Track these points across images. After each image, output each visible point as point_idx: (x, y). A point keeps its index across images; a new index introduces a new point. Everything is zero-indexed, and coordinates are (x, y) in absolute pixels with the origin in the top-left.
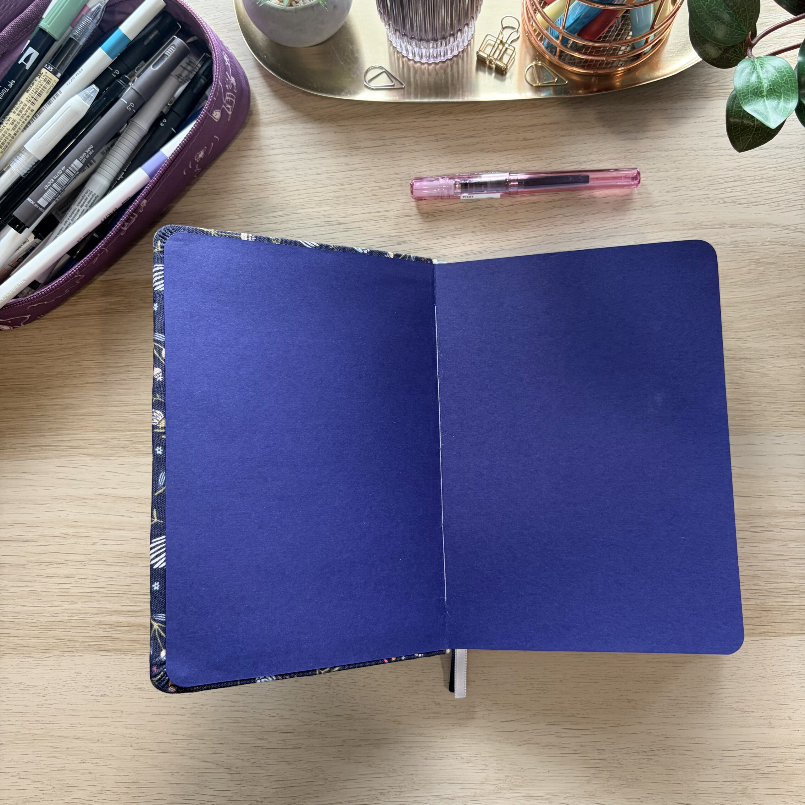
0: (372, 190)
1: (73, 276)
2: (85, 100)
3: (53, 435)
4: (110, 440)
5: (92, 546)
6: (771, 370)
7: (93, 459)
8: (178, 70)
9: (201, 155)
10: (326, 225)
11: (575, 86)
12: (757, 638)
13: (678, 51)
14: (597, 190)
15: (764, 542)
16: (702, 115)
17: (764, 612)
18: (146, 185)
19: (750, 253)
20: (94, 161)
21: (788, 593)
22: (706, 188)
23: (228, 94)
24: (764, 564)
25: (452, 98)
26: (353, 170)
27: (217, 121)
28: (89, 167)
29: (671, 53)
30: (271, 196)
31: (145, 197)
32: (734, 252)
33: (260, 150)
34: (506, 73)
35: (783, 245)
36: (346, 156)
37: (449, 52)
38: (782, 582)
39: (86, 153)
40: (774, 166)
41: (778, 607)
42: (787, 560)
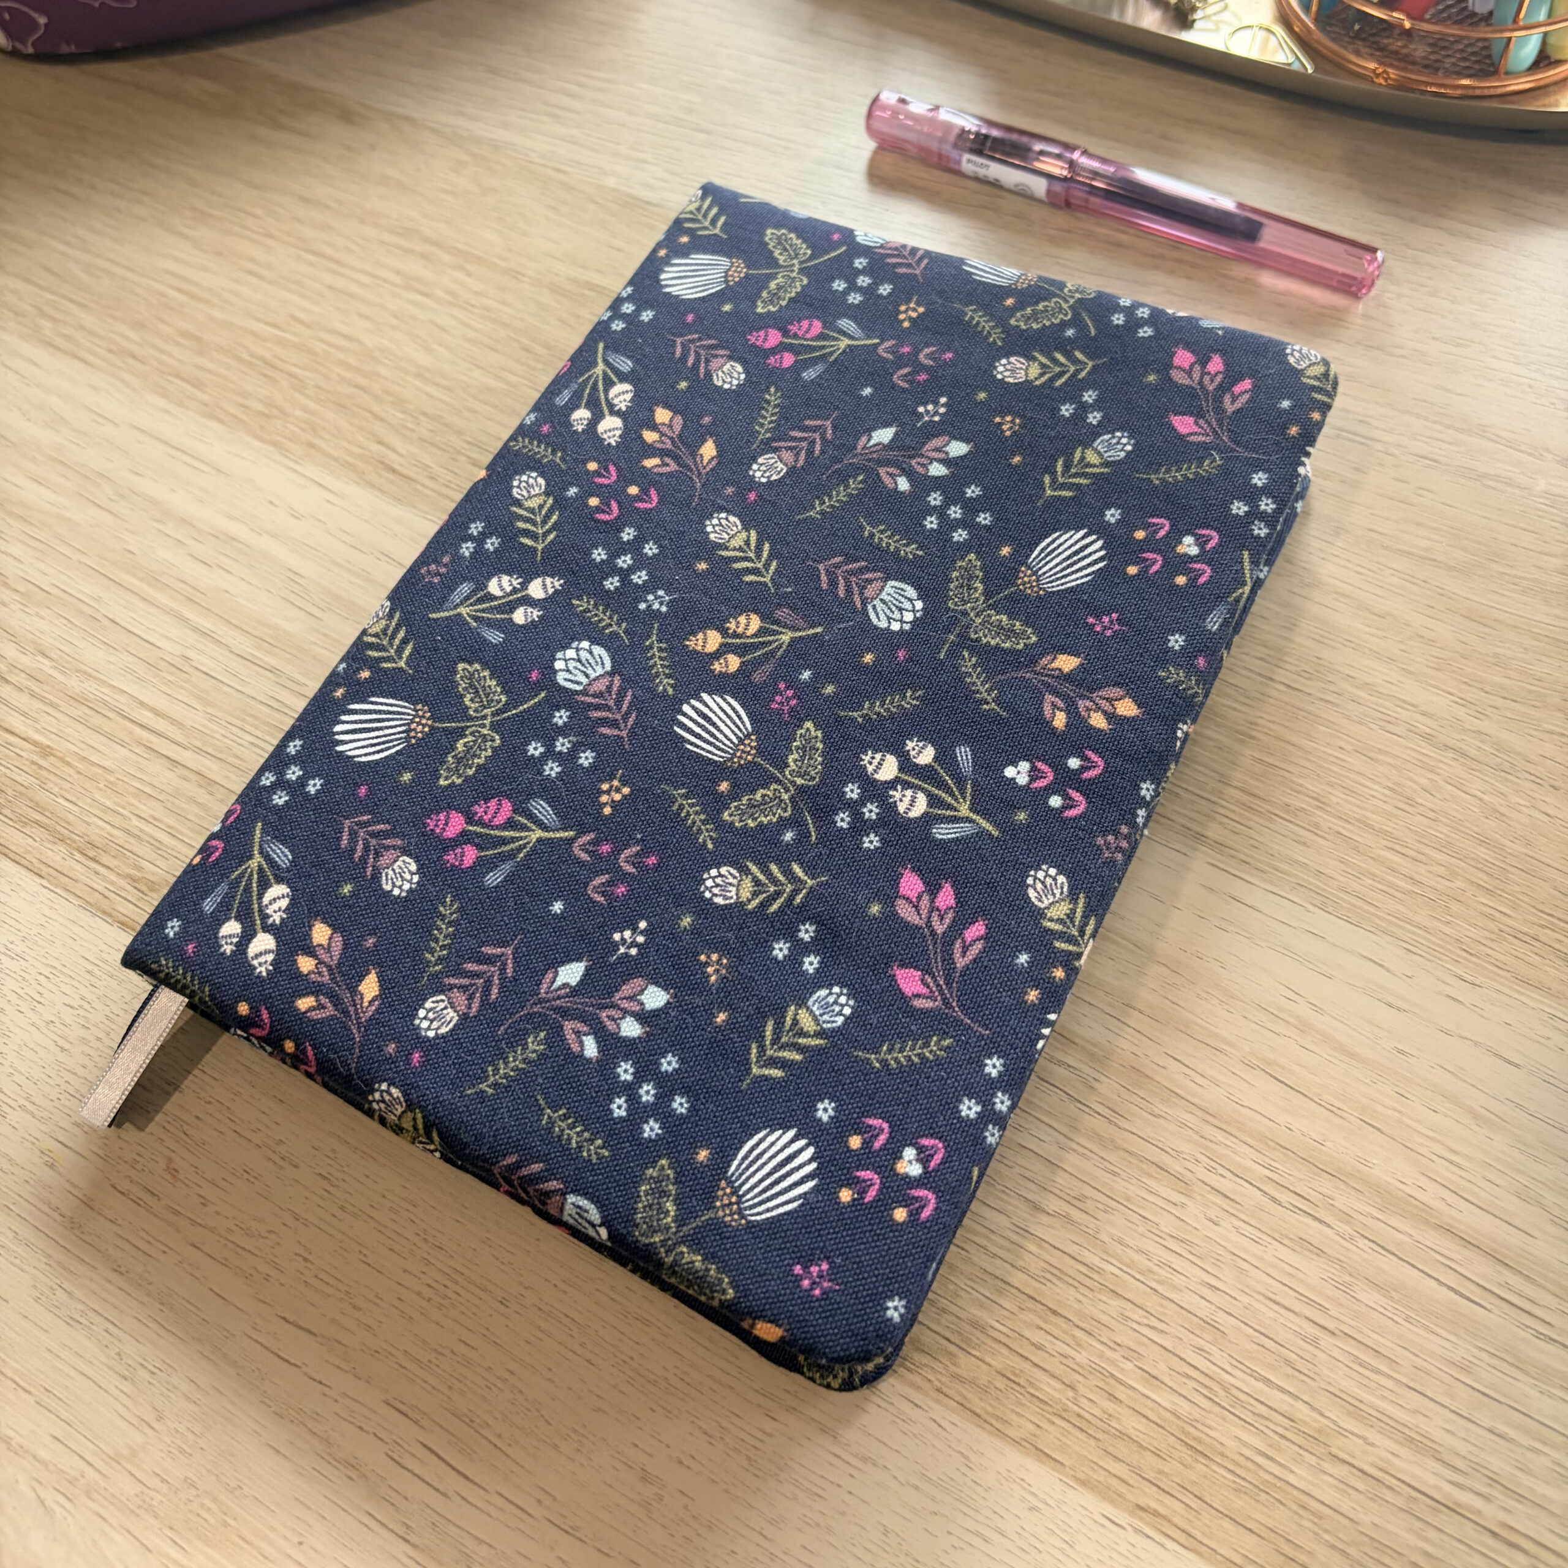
12: (1123, 1518)
21: (1289, 1435)
26: (788, 62)
30: (609, 46)
38: (1283, 1390)
41: (1236, 1457)
42: (1333, 1334)
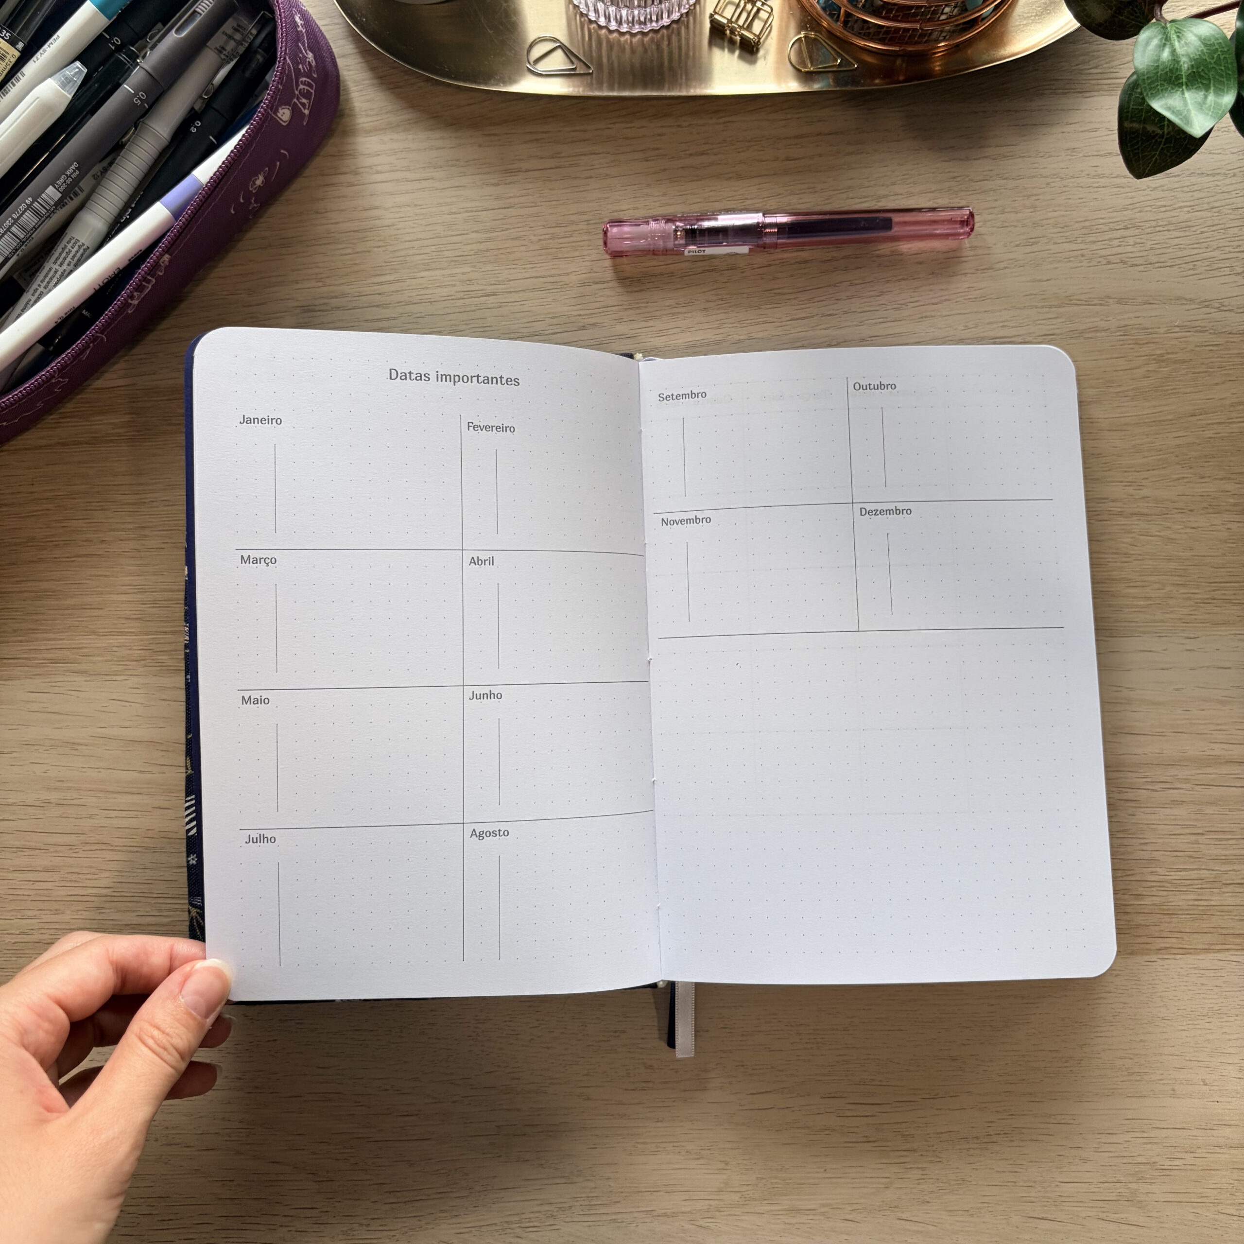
0: (540, 240)
1: (48, 380)
2: (63, 86)
3: (21, 641)
4: (115, 649)
5: (89, 820)
6: (1180, 533)
7: (88, 679)
8: (218, 40)
9: (260, 181)
10: (466, 297)
11: (868, 71)
12: (1154, 958)
13: (1037, 15)
14: (905, 242)
15: (1166, 806)
16: (1073, 122)
17: (1165, 916)
18: (168, 231)
19: (1149, 345)
20: (82, 190)
21: (1204, 886)
22: (1079, 240)
23: (303, 79)
24: (1167, 840)
25: (669, 90)
26: (508, 208)
27: (284, 124)
28: (72, 199)
29: (1025, 18)
30: (376, 250)
31: (167, 251)
32: (1121, 343)
33: (356, 174)
34: (758, 50)
35: (1200, 332)
36: (497, 185)
37: (665, 15)
38: (1193, 870)
39: (67, 175)
40: (1188, 204)
41: (1187, 907)
42: (1203, 834)
